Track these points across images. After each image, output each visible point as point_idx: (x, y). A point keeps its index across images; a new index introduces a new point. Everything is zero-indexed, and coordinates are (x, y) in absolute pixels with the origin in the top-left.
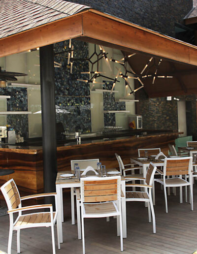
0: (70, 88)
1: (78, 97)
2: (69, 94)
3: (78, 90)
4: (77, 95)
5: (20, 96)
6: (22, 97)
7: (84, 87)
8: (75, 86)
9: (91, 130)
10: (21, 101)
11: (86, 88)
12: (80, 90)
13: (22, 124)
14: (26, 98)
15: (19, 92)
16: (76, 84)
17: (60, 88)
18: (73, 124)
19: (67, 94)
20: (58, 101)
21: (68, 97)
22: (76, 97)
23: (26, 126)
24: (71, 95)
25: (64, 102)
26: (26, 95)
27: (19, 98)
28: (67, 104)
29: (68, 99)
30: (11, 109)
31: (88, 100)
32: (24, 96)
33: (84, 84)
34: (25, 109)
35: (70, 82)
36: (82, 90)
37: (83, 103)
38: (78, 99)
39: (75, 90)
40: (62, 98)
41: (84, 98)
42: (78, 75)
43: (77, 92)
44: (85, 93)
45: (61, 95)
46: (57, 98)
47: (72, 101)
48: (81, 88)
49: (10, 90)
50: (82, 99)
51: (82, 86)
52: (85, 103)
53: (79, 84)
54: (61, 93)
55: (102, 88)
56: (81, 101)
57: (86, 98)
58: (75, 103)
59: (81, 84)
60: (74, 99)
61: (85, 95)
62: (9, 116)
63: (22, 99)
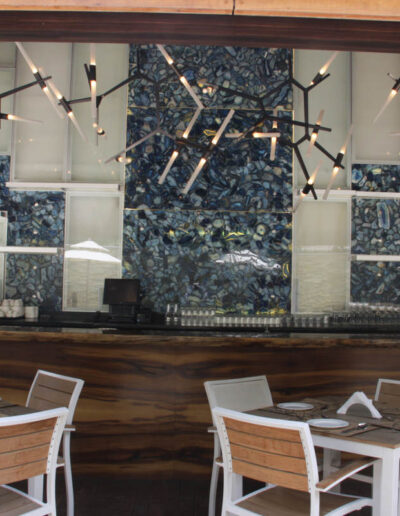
0: (209, 187)
1: (242, 213)
3: (243, 193)
4: (237, 208)
5: (43, 212)
6: (49, 213)
7: (266, 185)
8: (233, 182)
9: (289, 308)
10: (46, 224)
11: (275, 187)
12: (249, 193)
13: (44, 277)
14: (61, 216)
15: (42, 202)
16: (235, 176)
17: (173, 189)
18: (215, 288)
19: (198, 204)
20: (166, 223)
21: (200, 214)
22: (233, 214)
23: (56, 283)
24: (214, 208)
25: (185, 228)
26: (59, 209)
27: (41, 216)
28: (195, 231)
29: (201, 218)
30: (19, 241)
31: (284, 223)
32: (55, 212)
33: (271, 178)
34: (56, 241)
36: (260, 193)
37: (261, 229)
38: (241, 220)
39: (232, 194)
40: (179, 216)
41: (267, 216)
42: (244, 153)
43: (237, 198)
44: (272, 203)
45: (177, 209)
46: (162, 217)
47: (218, 224)
48: (256, 188)
49: (18, 199)
50: (259, 218)
51: (258, 182)
52: (268, 230)
53: (249, 178)
54: (175, 203)
55: (350, 185)
56: (253, 225)
57: (274, 214)
58: (228, 228)
59: (255, 177)
60: (225, 217)
61: (269, 207)
62: (10, 256)
63: (50, 218)
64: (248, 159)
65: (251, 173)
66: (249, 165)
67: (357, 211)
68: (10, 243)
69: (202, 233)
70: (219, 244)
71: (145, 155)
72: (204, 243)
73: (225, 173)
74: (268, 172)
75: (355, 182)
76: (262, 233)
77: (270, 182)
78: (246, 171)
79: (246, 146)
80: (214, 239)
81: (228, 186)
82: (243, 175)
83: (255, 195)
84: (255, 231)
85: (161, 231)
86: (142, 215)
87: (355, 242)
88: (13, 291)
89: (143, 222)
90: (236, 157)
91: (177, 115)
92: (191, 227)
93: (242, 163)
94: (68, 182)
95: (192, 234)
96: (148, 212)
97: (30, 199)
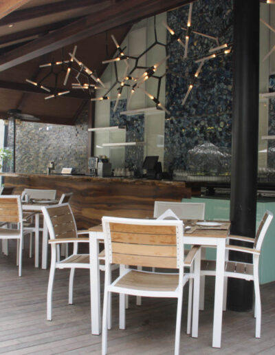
0: (199, 103)
1: (213, 115)
2: (197, 113)
3: (213, 104)
4: (211, 113)
5: (137, 125)
6: (139, 125)
7: (224, 97)
8: (209, 98)
10: (138, 131)
12: (216, 103)
14: (143, 126)
15: (137, 120)
16: (210, 94)
19: (194, 113)
20: (181, 125)
21: (195, 118)
22: (209, 117)
24: (200, 115)
25: (189, 127)
26: (143, 122)
27: (136, 127)
28: (193, 128)
29: (195, 121)
32: (141, 124)
33: (227, 92)
34: (141, 139)
35: (200, 94)
36: (222, 102)
37: (222, 124)
38: (213, 119)
39: (208, 105)
40: (186, 121)
41: (225, 116)
42: (214, 80)
43: (211, 107)
44: (227, 108)
45: (185, 117)
46: (179, 122)
47: (202, 123)
48: (220, 99)
49: (129, 120)
50: (221, 117)
51: (221, 96)
52: (225, 124)
53: (216, 94)
54: (185, 114)
55: (268, 90)
56: (218, 122)
57: (228, 114)
58: (207, 125)
59: (219, 93)
60: (206, 119)
61: (226, 110)
62: (126, 147)
63: (139, 128)
64: (216, 83)
65: (217, 91)
66: (216, 86)
67: (272, 107)
68: (127, 141)
69: (196, 129)
70: (203, 135)
71: (173, 89)
72: (196, 135)
73: (205, 93)
74: (225, 89)
75: (271, 87)
76: (222, 126)
77: (226, 95)
78: (215, 90)
79: (215, 75)
80: (201, 132)
81: (207, 100)
82: (214, 93)
83: (219, 104)
84: (219, 126)
85: (179, 129)
86: (172, 122)
87: (270, 128)
88: (127, 165)
89: (172, 126)
90: (210, 83)
91: (185, 64)
92: (191, 126)
93: (213, 86)
94: (145, 108)
95: (191, 130)
96: (174, 120)
97: (133, 119)
